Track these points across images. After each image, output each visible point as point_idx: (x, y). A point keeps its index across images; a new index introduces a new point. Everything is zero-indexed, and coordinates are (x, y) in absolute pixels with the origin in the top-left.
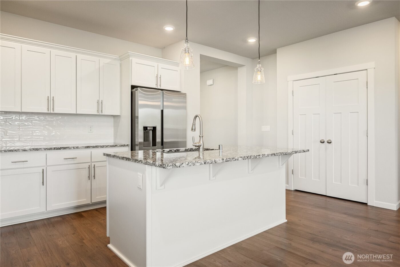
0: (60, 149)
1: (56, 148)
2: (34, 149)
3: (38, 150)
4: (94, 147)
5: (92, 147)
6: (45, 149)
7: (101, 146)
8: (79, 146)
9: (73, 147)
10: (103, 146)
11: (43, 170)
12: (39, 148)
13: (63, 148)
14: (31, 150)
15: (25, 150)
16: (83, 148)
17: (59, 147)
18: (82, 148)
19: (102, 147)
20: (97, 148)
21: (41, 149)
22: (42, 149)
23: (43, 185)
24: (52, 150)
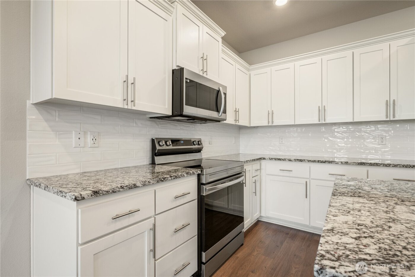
0: (325, 162)
1: (320, 161)
2: (298, 160)
3: (302, 161)
4: (371, 165)
5: (368, 164)
6: (308, 161)
7: (384, 164)
8: (349, 161)
9: (341, 162)
10: (388, 164)
11: (306, 182)
12: (303, 160)
13: (328, 161)
14: (295, 161)
15: (290, 160)
16: (355, 164)
17: (324, 160)
18: (352, 165)
19: (387, 166)
20: (378, 166)
21: (304, 160)
22: (306, 161)
23: (306, 197)
24: (315, 162)
